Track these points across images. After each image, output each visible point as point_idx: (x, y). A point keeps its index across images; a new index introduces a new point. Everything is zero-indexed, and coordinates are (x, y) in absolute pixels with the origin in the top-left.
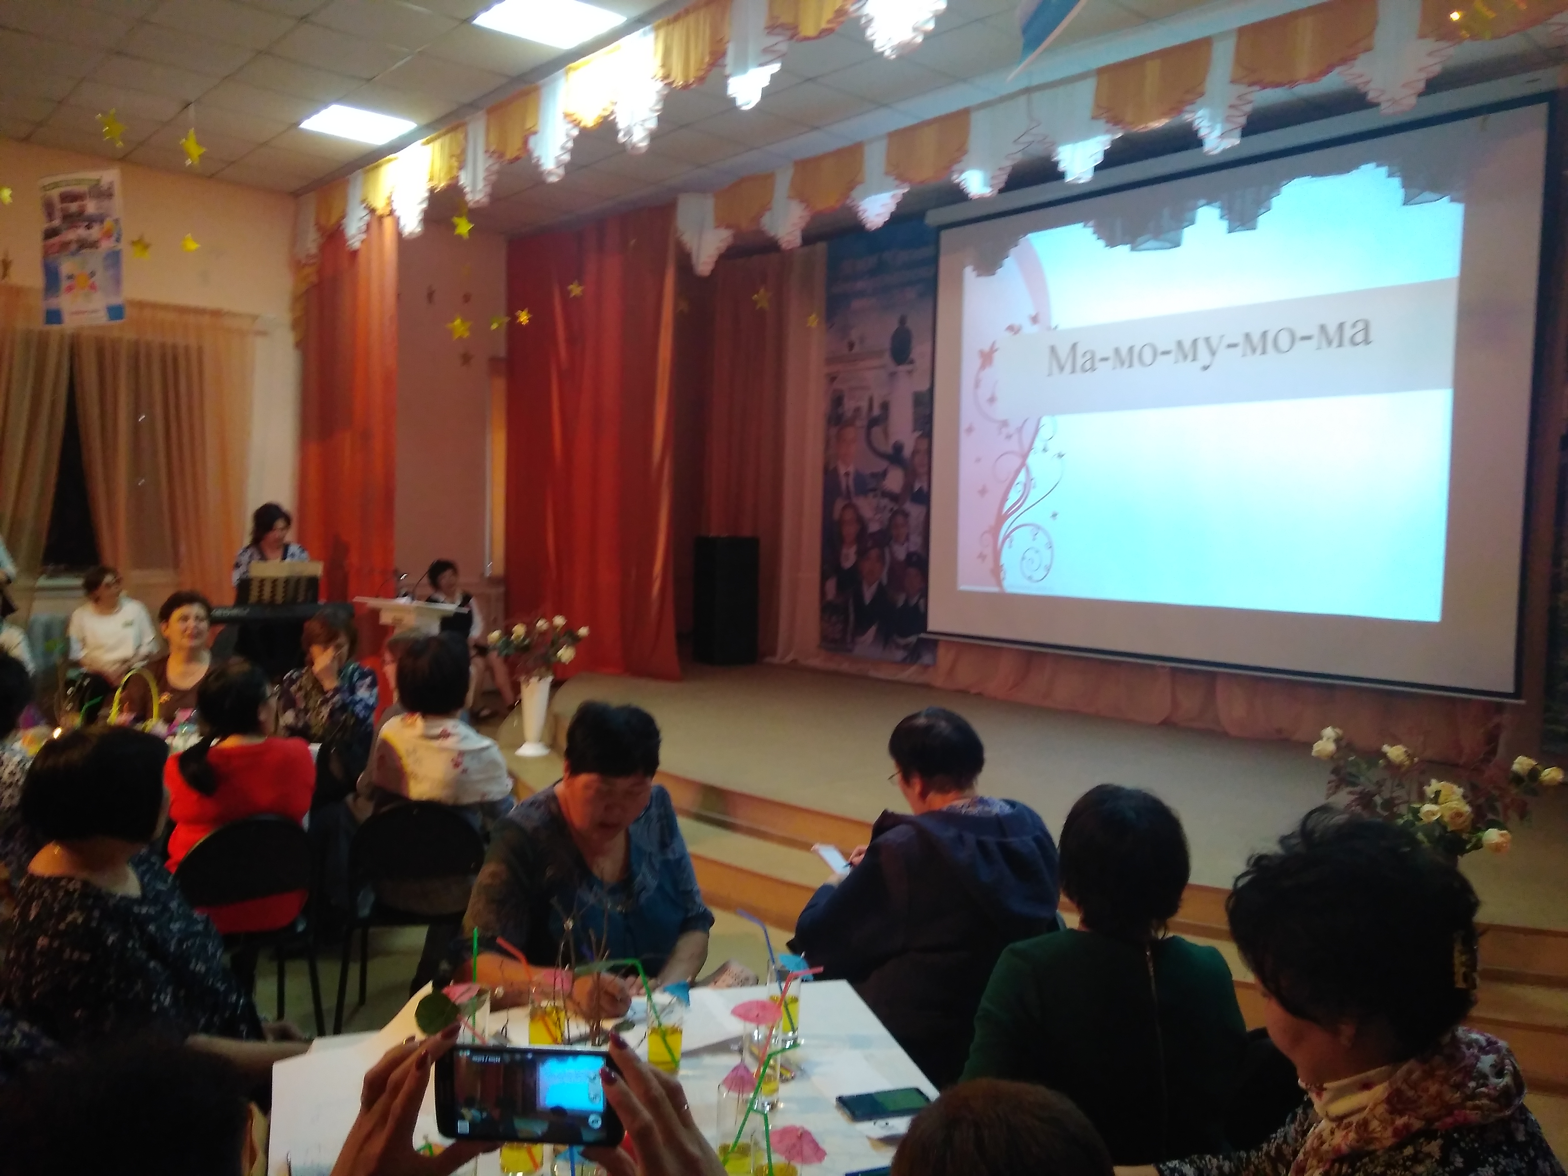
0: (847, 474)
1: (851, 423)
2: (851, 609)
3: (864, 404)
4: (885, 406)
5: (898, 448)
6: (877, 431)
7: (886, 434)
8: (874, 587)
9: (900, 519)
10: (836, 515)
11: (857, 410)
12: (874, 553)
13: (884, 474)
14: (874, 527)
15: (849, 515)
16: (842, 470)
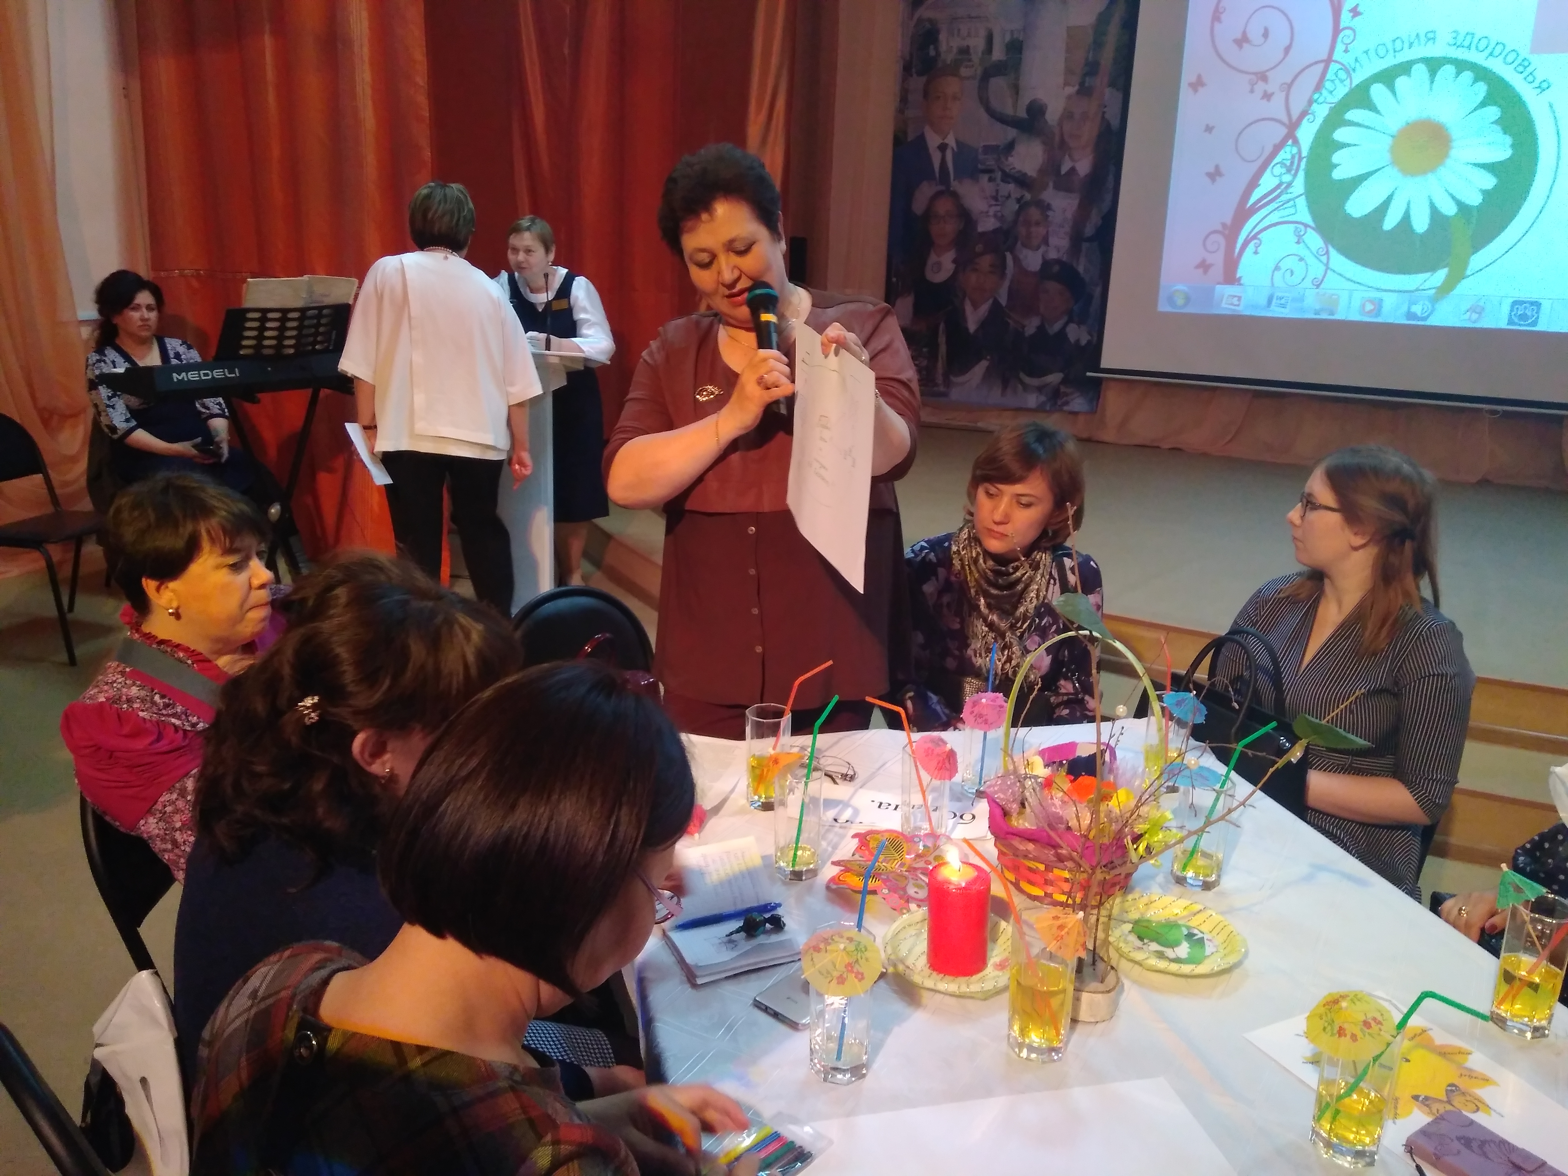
0: (943, 148)
1: (953, 70)
2: (942, 339)
3: (978, 43)
4: (1016, 48)
5: (1036, 110)
6: (998, 84)
7: (1016, 89)
8: (984, 309)
9: (1034, 213)
10: (919, 205)
11: (965, 51)
12: (986, 261)
13: (1010, 147)
14: (987, 225)
15: (944, 207)
16: (933, 141)
